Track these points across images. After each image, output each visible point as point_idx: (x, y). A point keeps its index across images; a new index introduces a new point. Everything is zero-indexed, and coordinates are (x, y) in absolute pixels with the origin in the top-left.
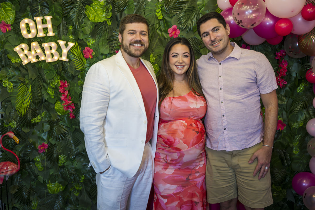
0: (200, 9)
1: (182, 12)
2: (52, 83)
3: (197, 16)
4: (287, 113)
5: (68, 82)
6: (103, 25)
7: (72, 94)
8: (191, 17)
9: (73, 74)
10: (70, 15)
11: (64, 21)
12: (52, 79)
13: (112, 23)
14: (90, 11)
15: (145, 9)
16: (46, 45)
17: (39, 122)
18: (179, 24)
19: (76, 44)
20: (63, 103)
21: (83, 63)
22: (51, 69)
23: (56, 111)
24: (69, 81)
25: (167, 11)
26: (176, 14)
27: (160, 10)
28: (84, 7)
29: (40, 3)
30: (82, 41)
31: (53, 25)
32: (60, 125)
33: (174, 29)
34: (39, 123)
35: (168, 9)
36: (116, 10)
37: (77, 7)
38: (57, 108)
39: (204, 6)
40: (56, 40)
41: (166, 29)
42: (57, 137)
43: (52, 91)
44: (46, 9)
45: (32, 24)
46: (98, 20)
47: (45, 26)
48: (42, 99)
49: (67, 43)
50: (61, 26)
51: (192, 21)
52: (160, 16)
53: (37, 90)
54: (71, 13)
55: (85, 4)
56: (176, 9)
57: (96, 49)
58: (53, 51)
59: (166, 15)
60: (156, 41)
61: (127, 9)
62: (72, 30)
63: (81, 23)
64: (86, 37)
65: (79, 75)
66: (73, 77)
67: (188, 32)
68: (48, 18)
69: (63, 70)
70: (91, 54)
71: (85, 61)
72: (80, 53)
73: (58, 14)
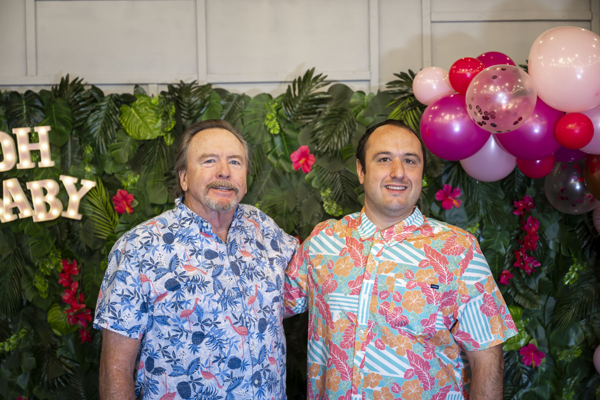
0: (355, 114)
1: (321, 120)
2: (43, 266)
3: (351, 127)
4: (546, 329)
5: (78, 264)
6: (157, 144)
7: (86, 289)
8: (337, 129)
9: (90, 245)
10: (87, 124)
11: (75, 136)
12: (44, 257)
13: (174, 142)
14: (129, 117)
15: (244, 113)
16: (34, 186)
17: (11, 349)
18: (313, 144)
19: (98, 183)
20: (66, 309)
21: (111, 223)
22: (42, 234)
23: (49, 327)
24: (82, 260)
25: (290, 116)
26: (307, 123)
27: (274, 115)
28: (117, 109)
29: (26, 99)
30: (112, 178)
31: (51, 145)
32: (58, 357)
33: (302, 152)
34: (12, 353)
35: (290, 114)
36: (182, 115)
37: (103, 108)
38: (53, 319)
39: (363, 107)
40: (57, 174)
41: (286, 154)
42: (50, 382)
43: (43, 283)
44: (37, 113)
45: (7, 142)
46: (146, 136)
47: (34, 147)
48: (22, 300)
49: (79, 181)
50: (69, 146)
51: (339, 137)
52: (274, 126)
53: (12, 280)
54: (90, 121)
55: (119, 103)
56: (306, 114)
57: (139, 193)
58: (50, 198)
59: (286, 127)
60: (266, 177)
61: (206, 111)
62: (91, 155)
63: (112, 141)
64: (119, 169)
65: (102, 247)
66: (91, 253)
67: (332, 159)
68: (43, 131)
69: (68, 237)
70: (129, 204)
71: (117, 219)
72: (107, 203)
73: (63, 122)
